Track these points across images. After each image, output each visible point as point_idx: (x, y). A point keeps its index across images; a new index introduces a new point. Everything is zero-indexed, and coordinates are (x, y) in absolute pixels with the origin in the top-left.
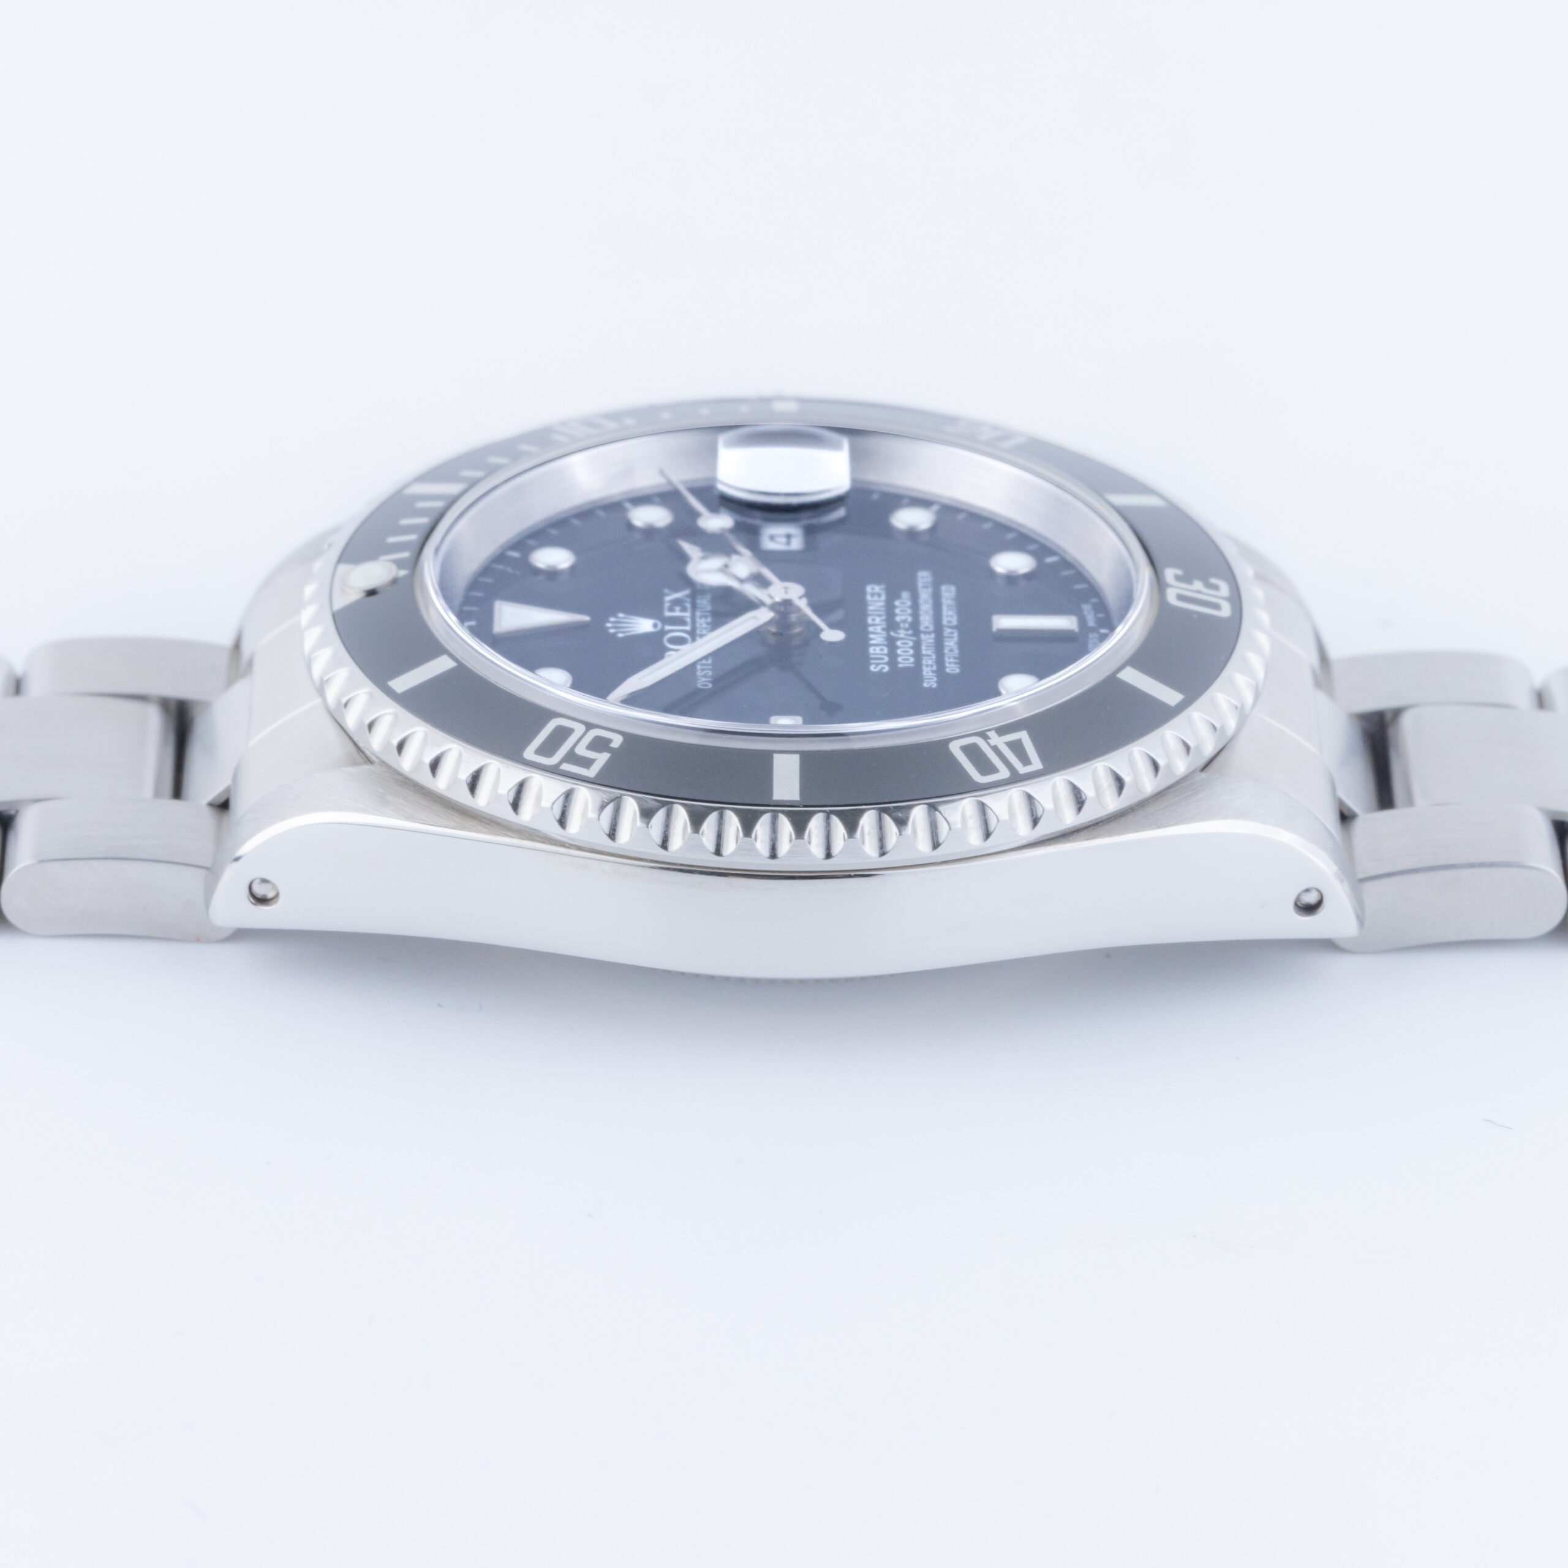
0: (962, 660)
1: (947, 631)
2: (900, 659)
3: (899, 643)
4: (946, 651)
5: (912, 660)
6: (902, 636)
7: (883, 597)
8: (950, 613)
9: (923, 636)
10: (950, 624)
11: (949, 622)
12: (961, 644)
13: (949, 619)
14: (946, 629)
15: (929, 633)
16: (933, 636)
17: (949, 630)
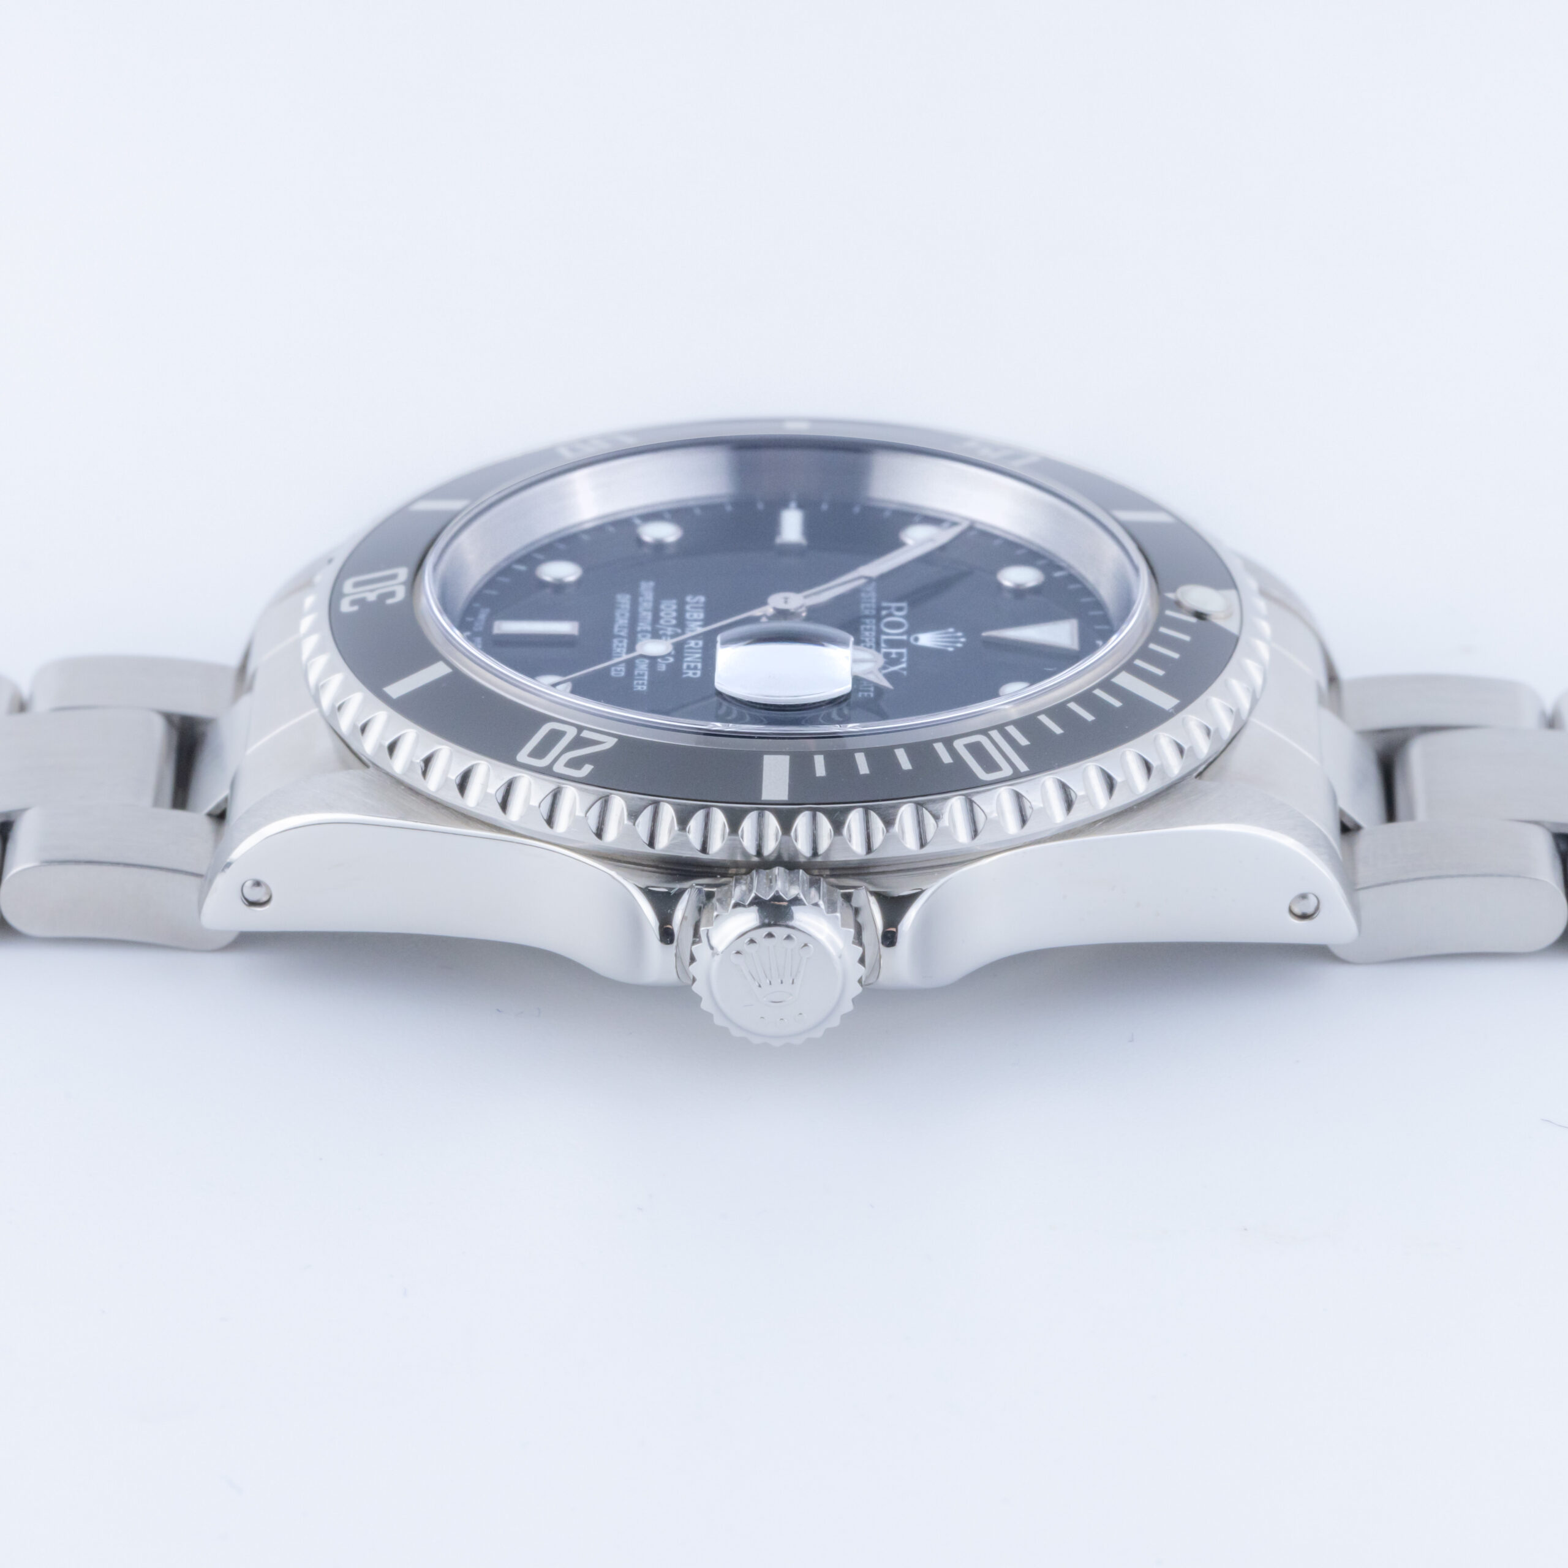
0: (612, 606)
1: (624, 633)
2: (674, 607)
3: (674, 622)
4: (627, 615)
5: (663, 607)
6: (670, 629)
7: (685, 665)
8: (619, 650)
9: (649, 628)
10: (620, 639)
11: (621, 642)
12: (611, 620)
13: (620, 645)
14: (626, 635)
15: (642, 631)
16: (639, 629)
17: (622, 634)
